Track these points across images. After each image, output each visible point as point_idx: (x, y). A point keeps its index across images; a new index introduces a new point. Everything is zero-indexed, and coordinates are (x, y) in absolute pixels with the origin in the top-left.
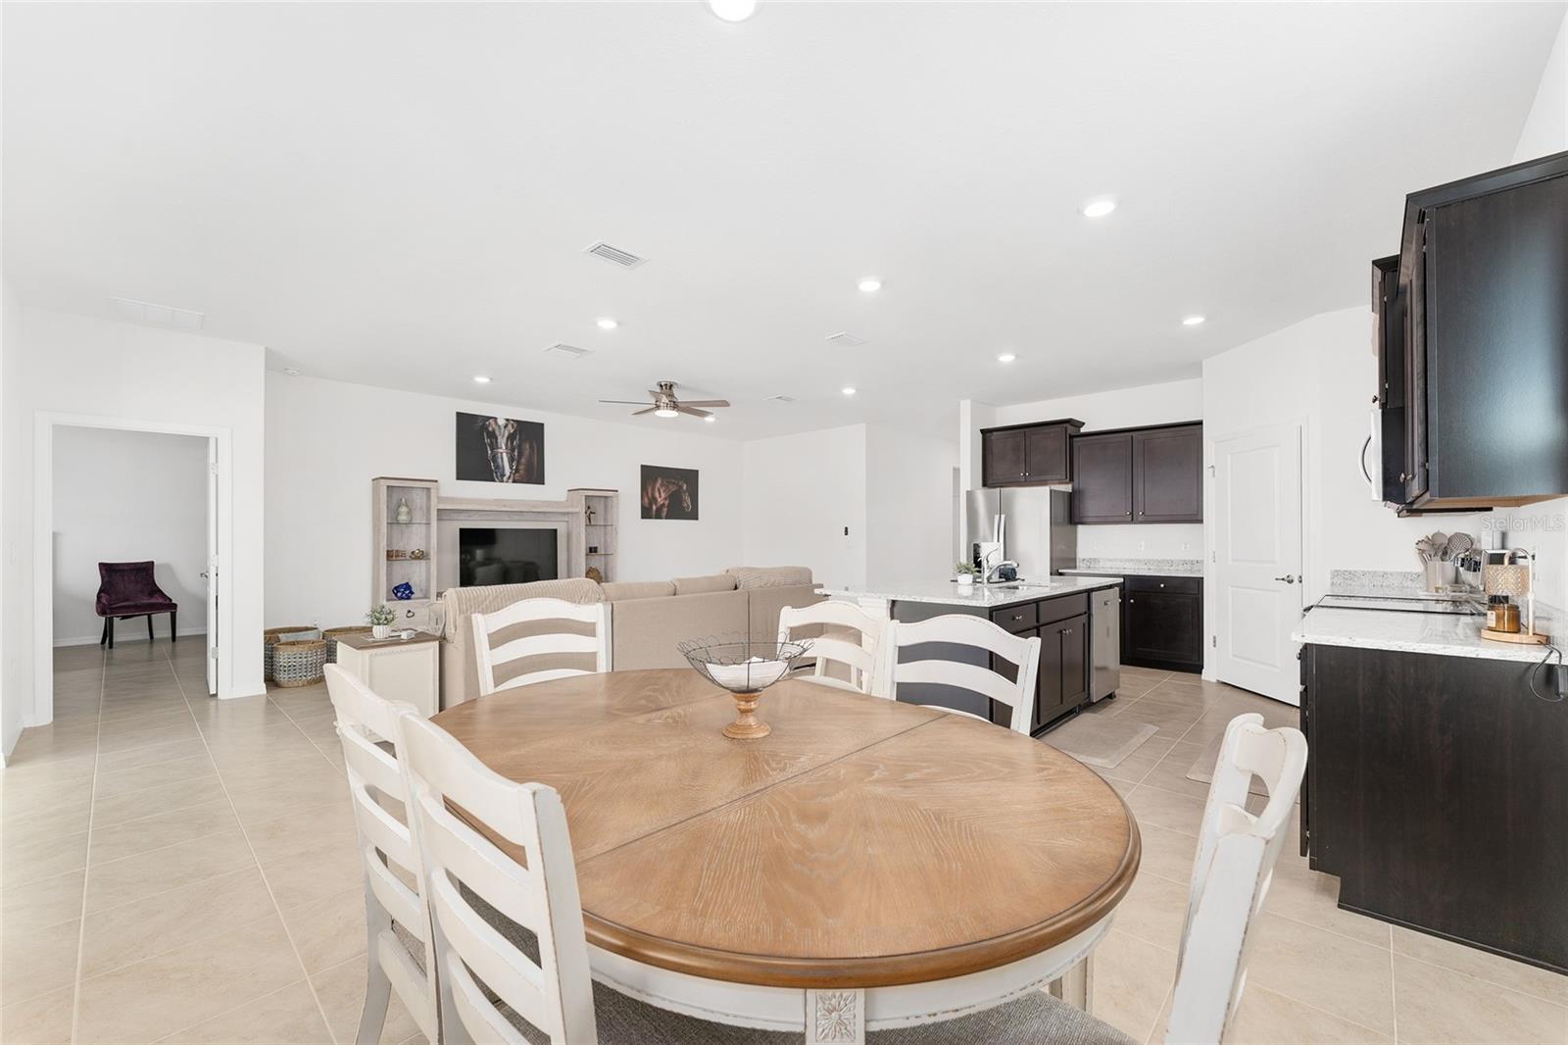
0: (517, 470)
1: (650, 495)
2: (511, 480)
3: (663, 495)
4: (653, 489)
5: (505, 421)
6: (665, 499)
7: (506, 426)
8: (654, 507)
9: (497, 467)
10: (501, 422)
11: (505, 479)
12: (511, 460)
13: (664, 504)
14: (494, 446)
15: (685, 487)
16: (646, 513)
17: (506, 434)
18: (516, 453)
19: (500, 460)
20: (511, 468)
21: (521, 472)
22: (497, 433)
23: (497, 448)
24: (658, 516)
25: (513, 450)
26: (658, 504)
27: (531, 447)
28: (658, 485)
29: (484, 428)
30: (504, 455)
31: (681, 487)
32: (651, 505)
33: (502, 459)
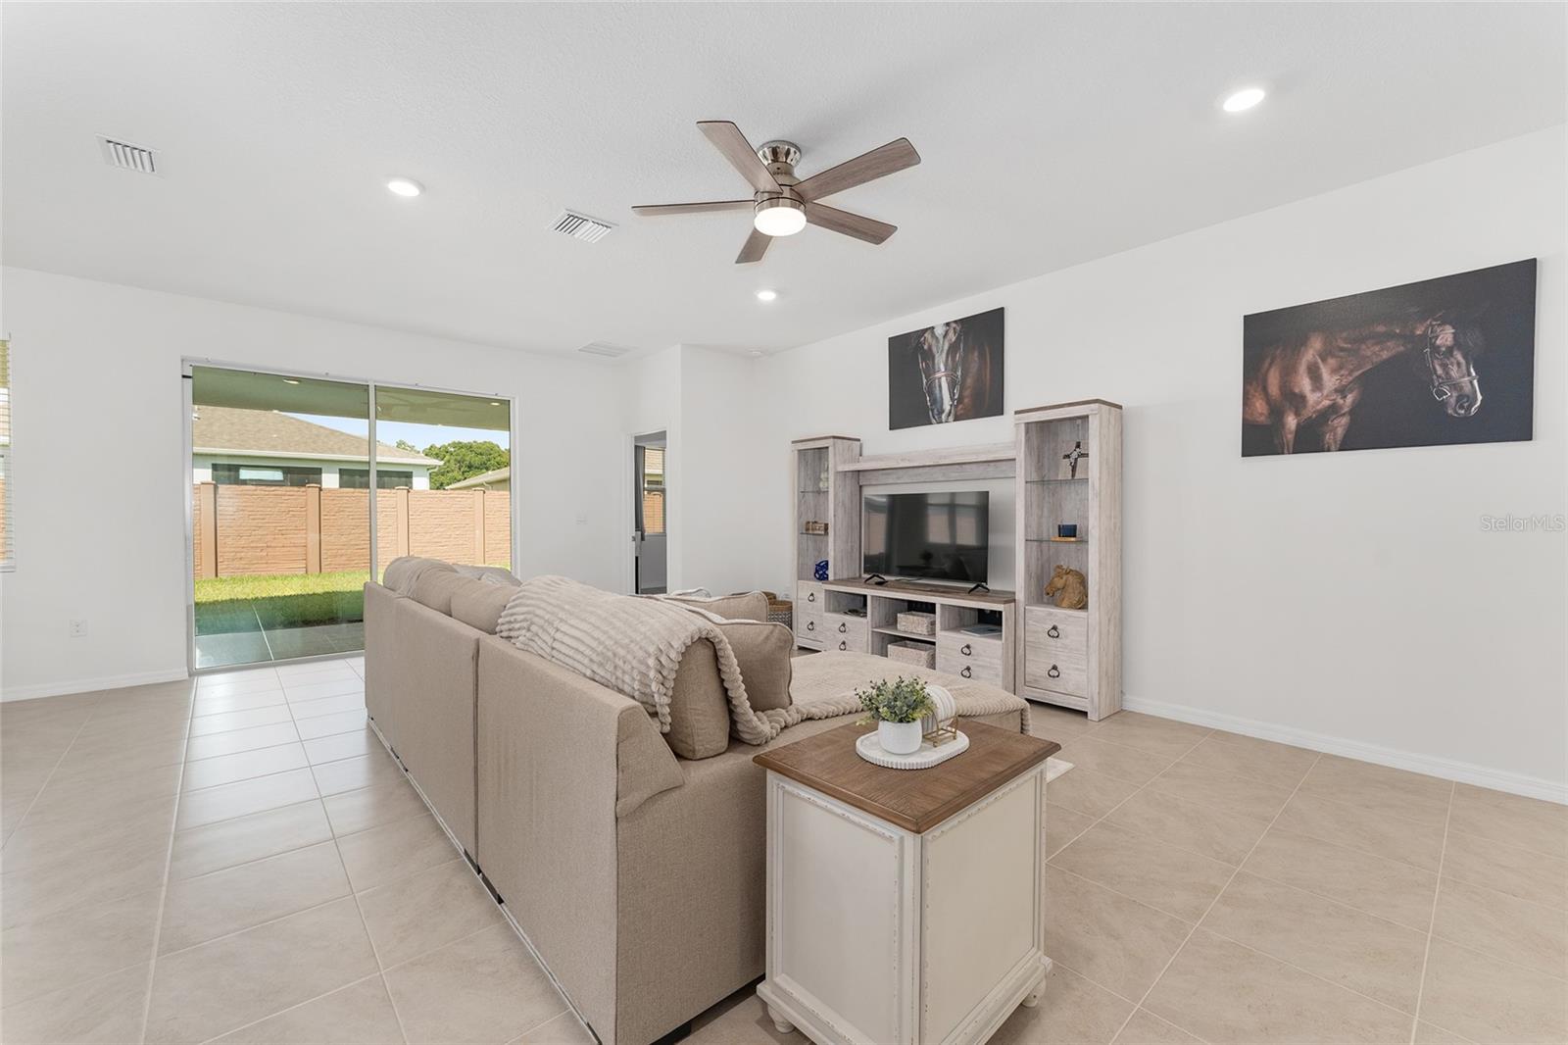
0: (960, 400)
1: (1274, 388)
2: (951, 418)
3: (1330, 381)
4: (1288, 372)
5: (945, 328)
6: (1342, 391)
7: (945, 336)
8: (1291, 422)
9: (934, 401)
10: (939, 331)
11: (944, 416)
12: (952, 386)
13: (1334, 409)
14: (930, 371)
15: (1446, 336)
16: (1259, 440)
17: (946, 347)
18: (959, 373)
19: (937, 392)
20: (952, 399)
21: (966, 400)
22: (934, 350)
23: (935, 373)
24: (1310, 441)
25: (955, 370)
26: (1309, 412)
27: (982, 355)
28: (1309, 355)
29: (919, 346)
30: (944, 379)
31: (1428, 340)
32: (1276, 413)
33: (940, 386)
